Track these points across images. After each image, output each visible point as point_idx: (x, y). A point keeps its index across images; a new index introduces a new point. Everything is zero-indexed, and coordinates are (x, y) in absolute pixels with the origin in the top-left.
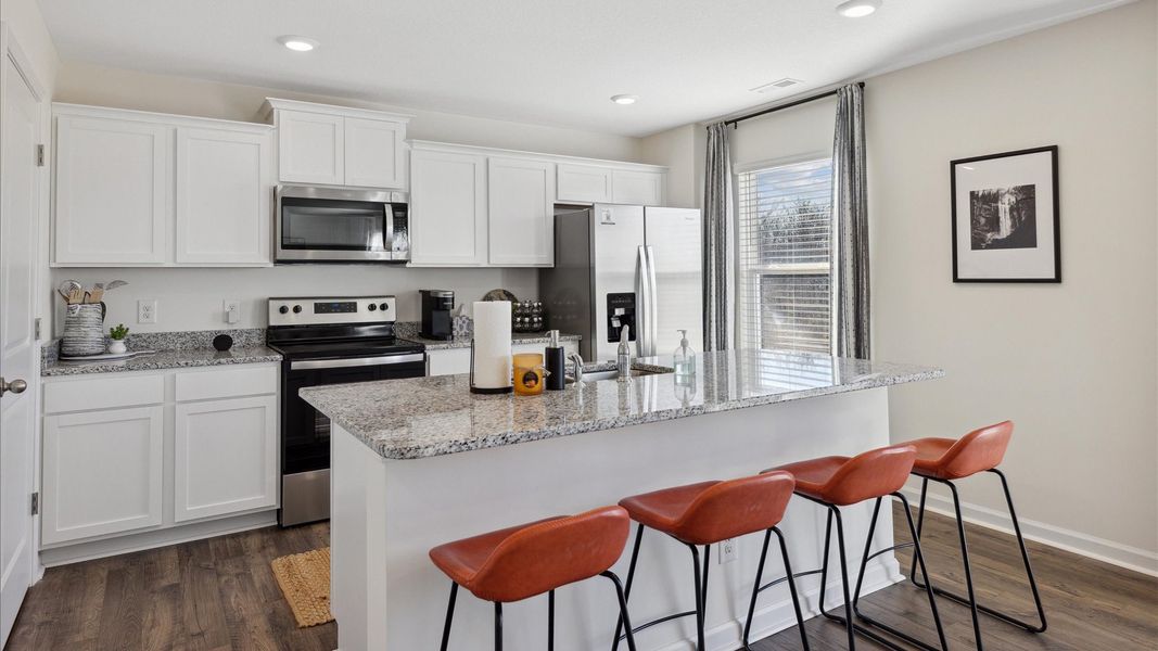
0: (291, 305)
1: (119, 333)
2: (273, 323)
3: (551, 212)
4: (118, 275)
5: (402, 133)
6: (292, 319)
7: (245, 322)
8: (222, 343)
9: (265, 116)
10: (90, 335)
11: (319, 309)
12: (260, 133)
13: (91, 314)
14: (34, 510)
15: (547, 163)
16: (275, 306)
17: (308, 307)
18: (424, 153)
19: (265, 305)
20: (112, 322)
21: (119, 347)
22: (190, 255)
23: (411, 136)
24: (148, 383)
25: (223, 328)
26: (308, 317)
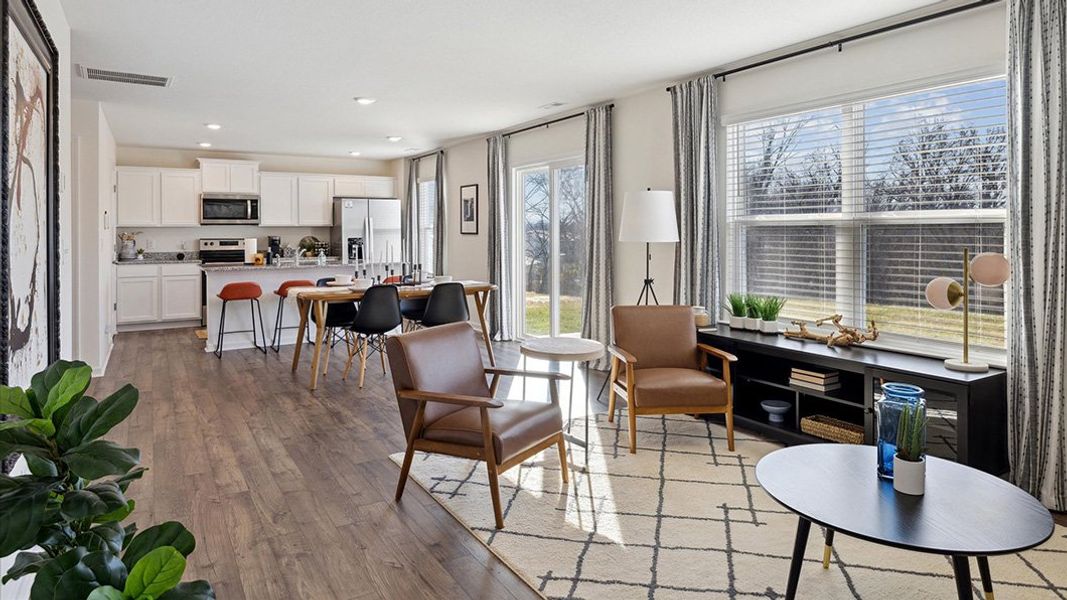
0: (209, 242)
1: (140, 252)
2: (202, 249)
3: (331, 201)
4: (140, 230)
5: (256, 168)
6: (209, 248)
7: (190, 249)
8: (180, 257)
9: (196, 165)
10: (130, 252)
11: (221, 244)
12: (194, 173)
13: (130, 244)
14: (115, 309)
15: (329, 178)
16: (203, 242)
17: (217, 243)
18: (267, 177)
19: (198, 242)
20: (138, 247)
21: (141, 257)
22: (167, 222)
23: (261, 169)
24: (151, 269)
25: (182, 251)
26: (217, 247)
